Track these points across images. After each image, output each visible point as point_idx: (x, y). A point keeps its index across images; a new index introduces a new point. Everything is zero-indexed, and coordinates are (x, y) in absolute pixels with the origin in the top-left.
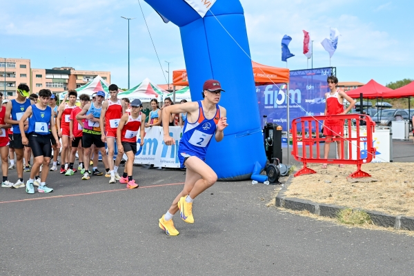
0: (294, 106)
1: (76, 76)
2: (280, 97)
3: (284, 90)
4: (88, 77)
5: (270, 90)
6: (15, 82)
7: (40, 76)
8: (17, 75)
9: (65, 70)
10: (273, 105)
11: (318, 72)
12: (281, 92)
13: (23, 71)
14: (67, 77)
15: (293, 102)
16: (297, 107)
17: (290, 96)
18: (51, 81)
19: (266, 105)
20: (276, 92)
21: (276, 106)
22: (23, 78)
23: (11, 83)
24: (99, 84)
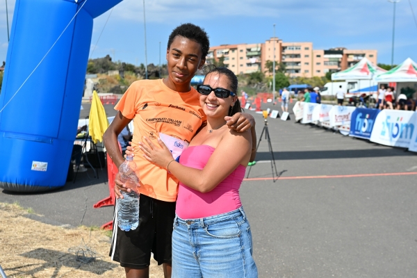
1: (348, 55)
4: (357, 55)
6: (300, 62)
7: (319, 56)
8: (302, 56)
9: (339, 50)
13: (307, 52)
14: (340, 56)
18: (328, 60)
22: (307, 58)
23: (297, 63)
24: (365, 66)
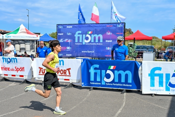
0: (98, 44)
2: (87, 38)
3: (90, 35)
5: (79, 34)
10: (82, 43)
11: (115, 25)
12: (88, 35)
15: (97, 41)
16: (100, 44)
17: (95, 38)
19: (76, 43)
20: (84, 35)
21: (84, 43)
